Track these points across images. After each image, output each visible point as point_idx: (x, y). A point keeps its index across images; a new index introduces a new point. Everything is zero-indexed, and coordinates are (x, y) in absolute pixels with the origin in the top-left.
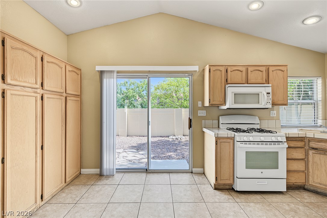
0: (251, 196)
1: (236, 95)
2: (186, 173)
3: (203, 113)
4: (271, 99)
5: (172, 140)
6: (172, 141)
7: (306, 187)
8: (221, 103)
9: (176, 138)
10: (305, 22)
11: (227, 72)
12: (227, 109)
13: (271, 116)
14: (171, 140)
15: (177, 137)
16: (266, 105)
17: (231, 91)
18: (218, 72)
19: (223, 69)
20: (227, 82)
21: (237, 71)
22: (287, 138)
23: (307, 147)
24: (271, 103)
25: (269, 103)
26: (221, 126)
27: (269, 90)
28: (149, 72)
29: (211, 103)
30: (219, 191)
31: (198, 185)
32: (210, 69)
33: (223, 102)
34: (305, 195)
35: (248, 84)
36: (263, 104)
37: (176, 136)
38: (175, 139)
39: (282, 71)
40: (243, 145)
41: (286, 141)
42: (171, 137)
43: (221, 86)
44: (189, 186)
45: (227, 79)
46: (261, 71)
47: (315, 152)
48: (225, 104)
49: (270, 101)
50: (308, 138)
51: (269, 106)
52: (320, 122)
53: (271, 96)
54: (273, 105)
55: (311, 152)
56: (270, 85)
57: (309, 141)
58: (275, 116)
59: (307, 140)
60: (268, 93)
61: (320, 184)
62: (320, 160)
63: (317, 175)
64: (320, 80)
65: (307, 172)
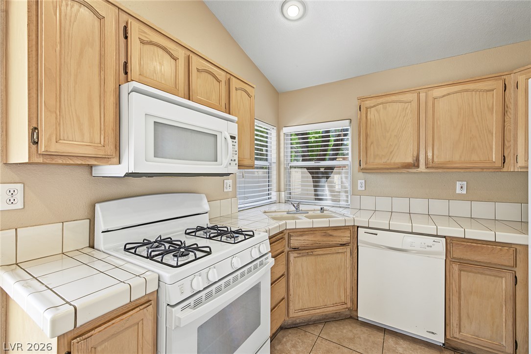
4: (237, 153)
8: (101, 153)
11: (126, 37)
12: (128, 175)
13: (225, 190)
16: (230, 167)
18: (88, 15)
19: (109, 15)
20: (126, 73)
22: (271, 237)
23: (287, 249)
24: (237, 162)
25: (235, 160)
27: (234, 129)
29: (42, 148)
33: (110, 149)
36: (225, 162)
39: (248, 95)
45: (126, 64)
46: (219, 81)
47: (296, 255)
48: (118, 155)
49: (236, 157)
50: (288, 231)
51: (234, 169)
52: (274, 196)
53: (237, 144)
54: (240, 166)
55: (292, 256)
56: (236, 119)
57: (289, 236)
58: (231, 190)
59: (286, 237)
60: (233, 138)
61: (302, 310)
62: (302, 268)
63: (299, 296)
64: (275, 131)
65: (287, 299)
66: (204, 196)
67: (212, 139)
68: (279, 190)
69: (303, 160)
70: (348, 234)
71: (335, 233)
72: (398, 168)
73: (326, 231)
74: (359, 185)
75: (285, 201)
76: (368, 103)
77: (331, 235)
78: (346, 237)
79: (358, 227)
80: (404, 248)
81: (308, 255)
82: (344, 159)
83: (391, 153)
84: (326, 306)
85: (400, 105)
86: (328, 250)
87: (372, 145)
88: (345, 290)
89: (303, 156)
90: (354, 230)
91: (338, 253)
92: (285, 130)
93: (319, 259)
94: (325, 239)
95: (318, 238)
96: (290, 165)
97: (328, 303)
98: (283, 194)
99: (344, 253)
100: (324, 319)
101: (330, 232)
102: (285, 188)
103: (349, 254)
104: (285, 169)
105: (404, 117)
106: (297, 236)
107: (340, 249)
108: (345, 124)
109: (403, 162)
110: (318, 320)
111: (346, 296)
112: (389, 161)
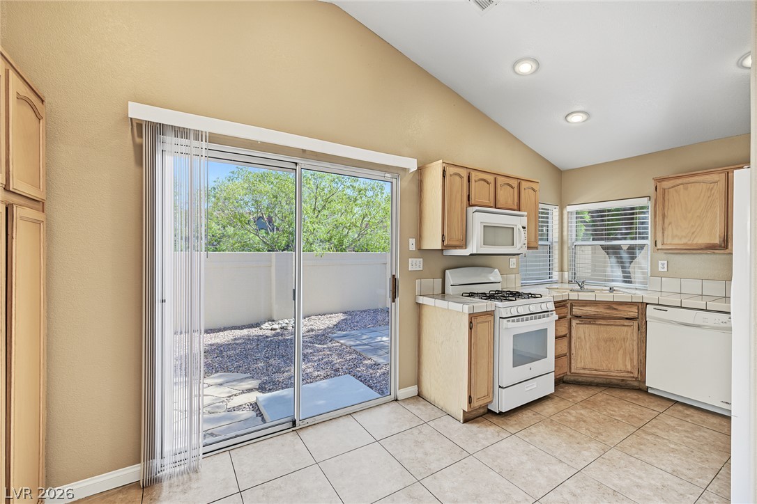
0: (520, 415)
1: (486, 228)
2: (385, 405)
3: (418, 263)
4: (527, 238)
5: (273, 332)
6: (274, 336)
7: (565, 379)
8: (461, 244)
9: (280, 326)
10: (569, 118)
11: (469, 181)
12: (471, 255)
13: (511, 267)
14: (269, 333)
15: (284, 325)
16: (522, 249)
17: (479, 220)
18: (458, 178)
19: (464, 173)
20: (469, 200)
21: (483, 182)
22: (555, 303)
23: (569, 316)
24: (526, 245)
26: (449, 290)
27: (524, 221)
28: (304, 153)
29: (446, 244)
30: (472, 423)
31: (432, 424)
32: (444, 171)
33: (463, 242)
34: (571, 391)
35: (496, 208)
36: (519, 246)
37: (280, 322)
38: (279, 331)
39: (534, 190)
40: (511, 325)
41: (554, 309)
42: (266, 324)
43: (462, 209)
44: (415, 431)
45: (469, 196)
46: (512, 188)
47: (578, 322)
48: (464, 245)
49: (526, 242)
50: (571, 302)
51: (524, 250)
52: (556, 275)
53: (526, 232)
54: (529, 248)
55: (574, 322)
56: (525, 213)
57: (572, 306)
58: (515, 267)
59: (569, 305)
60: (524, 228)
61: (584, 369)
62: (584, 333)
63: (581, 357)
64: (557, 210)
65: (568, 355)
66: (496, 270)
67: (510, 231)
68: (562, 270)
69: (593, 239)
70: (635, 309)
71: (620, 308)
72: (702, 249)
73: (609, 305)
74: (660, 266)
75: (569, 281)
76: (666, 184)
77: (615, 309)
78: (633, 312)
79: (647, 304)
80: (697, 323)
81: (590, 323)
82: (643, 238)
83: (693, 233)
84: (609, 370)
85: (704, 185)
86: (612, 322)
87: (670, 226)
88: (631, 360)
89: (593, 235)
90: (642, 306)
91: (624, 325)
92: (569, 208)
93: (602, 328)
94: (608, 311)
95: (601, 310)
96: (574, 244)
97: (612, 369)
98: (566, 275)
99: (630, 326)
100: (609, 384)
101: (615, 306)
102: (568, 268)
103: (636, 328)
104: (569, 248)
105: (709, 197)
106: (580, 306)
107: (626, 323)
108: (643, 202)
109: (708, 242)
110: (601, 384)
111: (632, 366)
112: (690, 242)
